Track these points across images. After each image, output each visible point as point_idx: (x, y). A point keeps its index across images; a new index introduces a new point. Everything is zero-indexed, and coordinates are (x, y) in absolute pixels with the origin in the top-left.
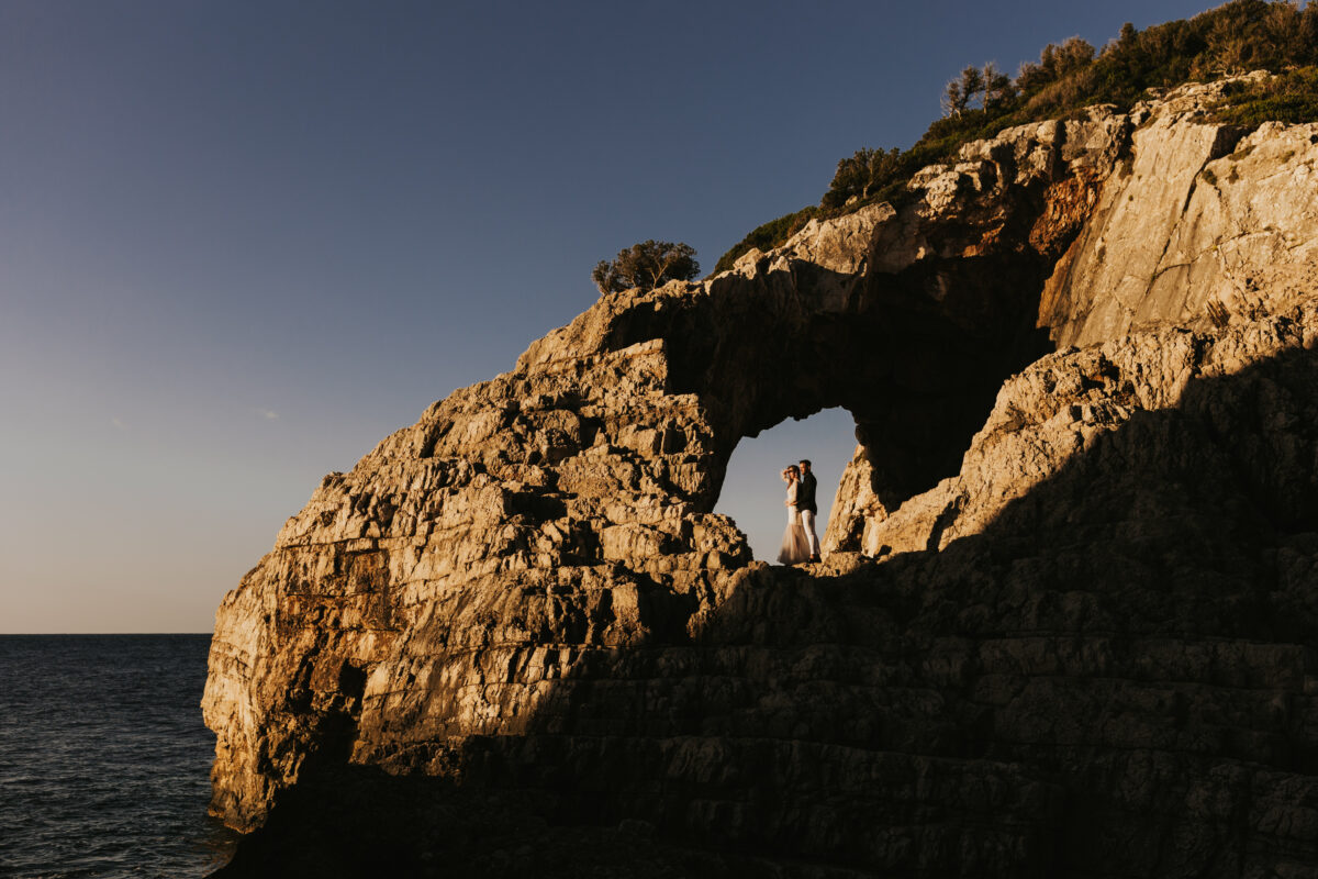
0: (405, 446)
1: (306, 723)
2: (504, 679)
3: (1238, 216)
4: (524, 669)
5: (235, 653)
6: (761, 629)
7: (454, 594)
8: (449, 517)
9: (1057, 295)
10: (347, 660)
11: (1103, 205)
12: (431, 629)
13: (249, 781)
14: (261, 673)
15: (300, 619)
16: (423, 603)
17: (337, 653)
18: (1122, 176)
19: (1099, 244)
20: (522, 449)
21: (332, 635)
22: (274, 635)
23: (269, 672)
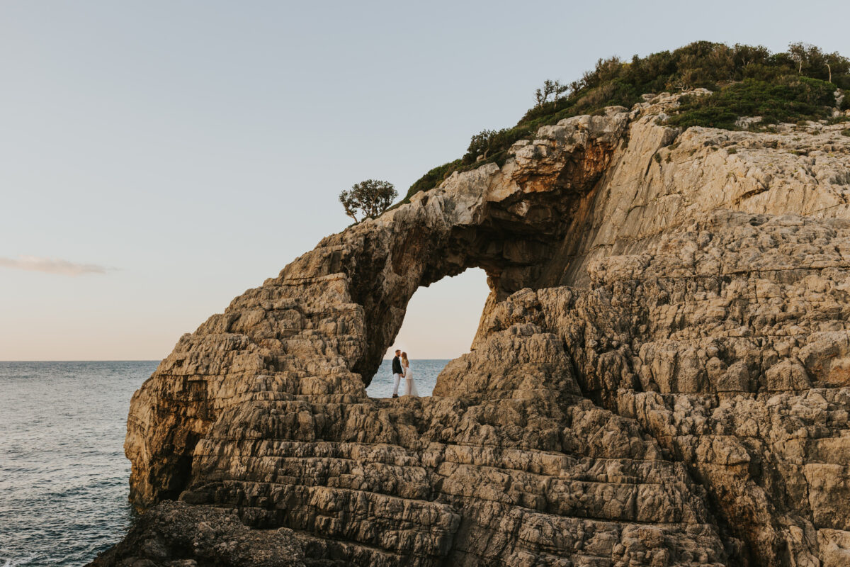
0: (218, 326)
1: (171, 461)
2: (249, 455)
3: (667, 183)
4: (258, 450)
5: (138, 422)
6: (361, 434)
7: (233, 409)
8: (235, 368)
9: (588, 213)
10: (190, 432)
11: (613, 164)
12: (221, 426)
13: (146, 486)
14: (151, 435)
15: (168, 410)
16: (222, 409)
17: (185, 428)
18: (622, 149)
19: (608, 187)
20: (272, 331)
21: (183, 419)
22: (156, 416)
23: (154, 434)
